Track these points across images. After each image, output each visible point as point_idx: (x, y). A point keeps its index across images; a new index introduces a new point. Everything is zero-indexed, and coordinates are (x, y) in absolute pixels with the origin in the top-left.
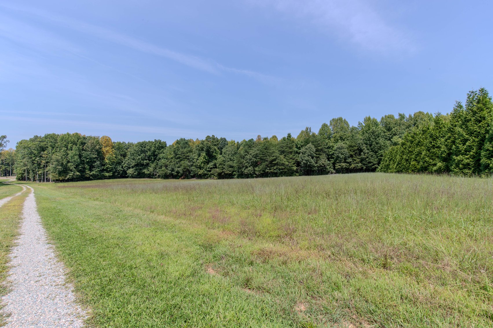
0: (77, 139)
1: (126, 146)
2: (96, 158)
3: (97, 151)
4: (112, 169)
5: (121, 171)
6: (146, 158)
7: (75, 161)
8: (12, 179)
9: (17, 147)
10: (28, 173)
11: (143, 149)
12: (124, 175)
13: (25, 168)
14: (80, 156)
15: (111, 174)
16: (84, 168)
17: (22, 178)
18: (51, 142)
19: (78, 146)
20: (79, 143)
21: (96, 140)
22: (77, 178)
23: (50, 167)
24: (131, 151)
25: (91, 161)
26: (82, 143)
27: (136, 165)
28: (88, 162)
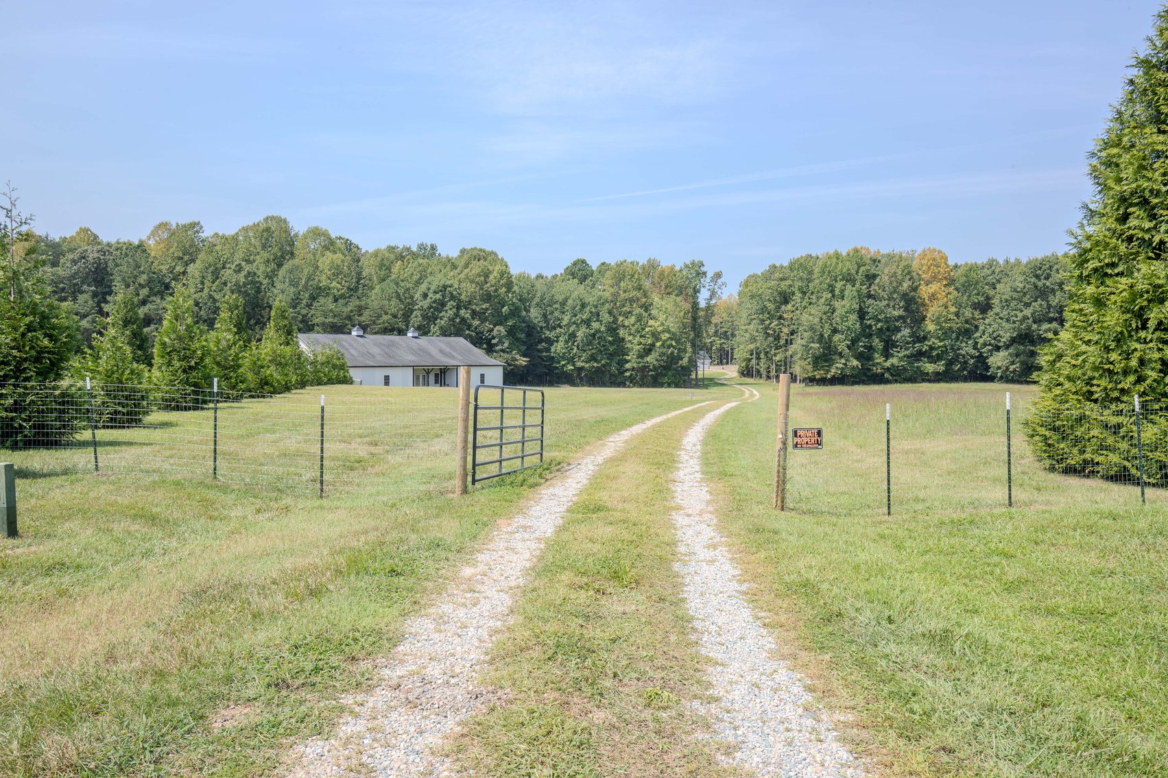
0: (856, 267)
1: (993, 272)
2: (900, 317)
3: (904, 296)
4: (946, 352)
5: (972, 357)
6: (1051, 315)
7: (849, 328)
8: (731, 372)
9: (740, 294)
10: (758, 358)
11: (1040, 284)
12: (980, 373)
13: (752, 346)
14: (862, 314)
15: (940, 367)
16: (870, 348)
17: (747, 372)
18: (801, 278)
19: (858, 285)
20: (859, 278)
21: (903, 264)
22: (852, 376)
23: (797, 346)
24: (1003, 294)
25: (888, 329)
26: (867, 276)
27: (1013, 341)
28: (881, 329)
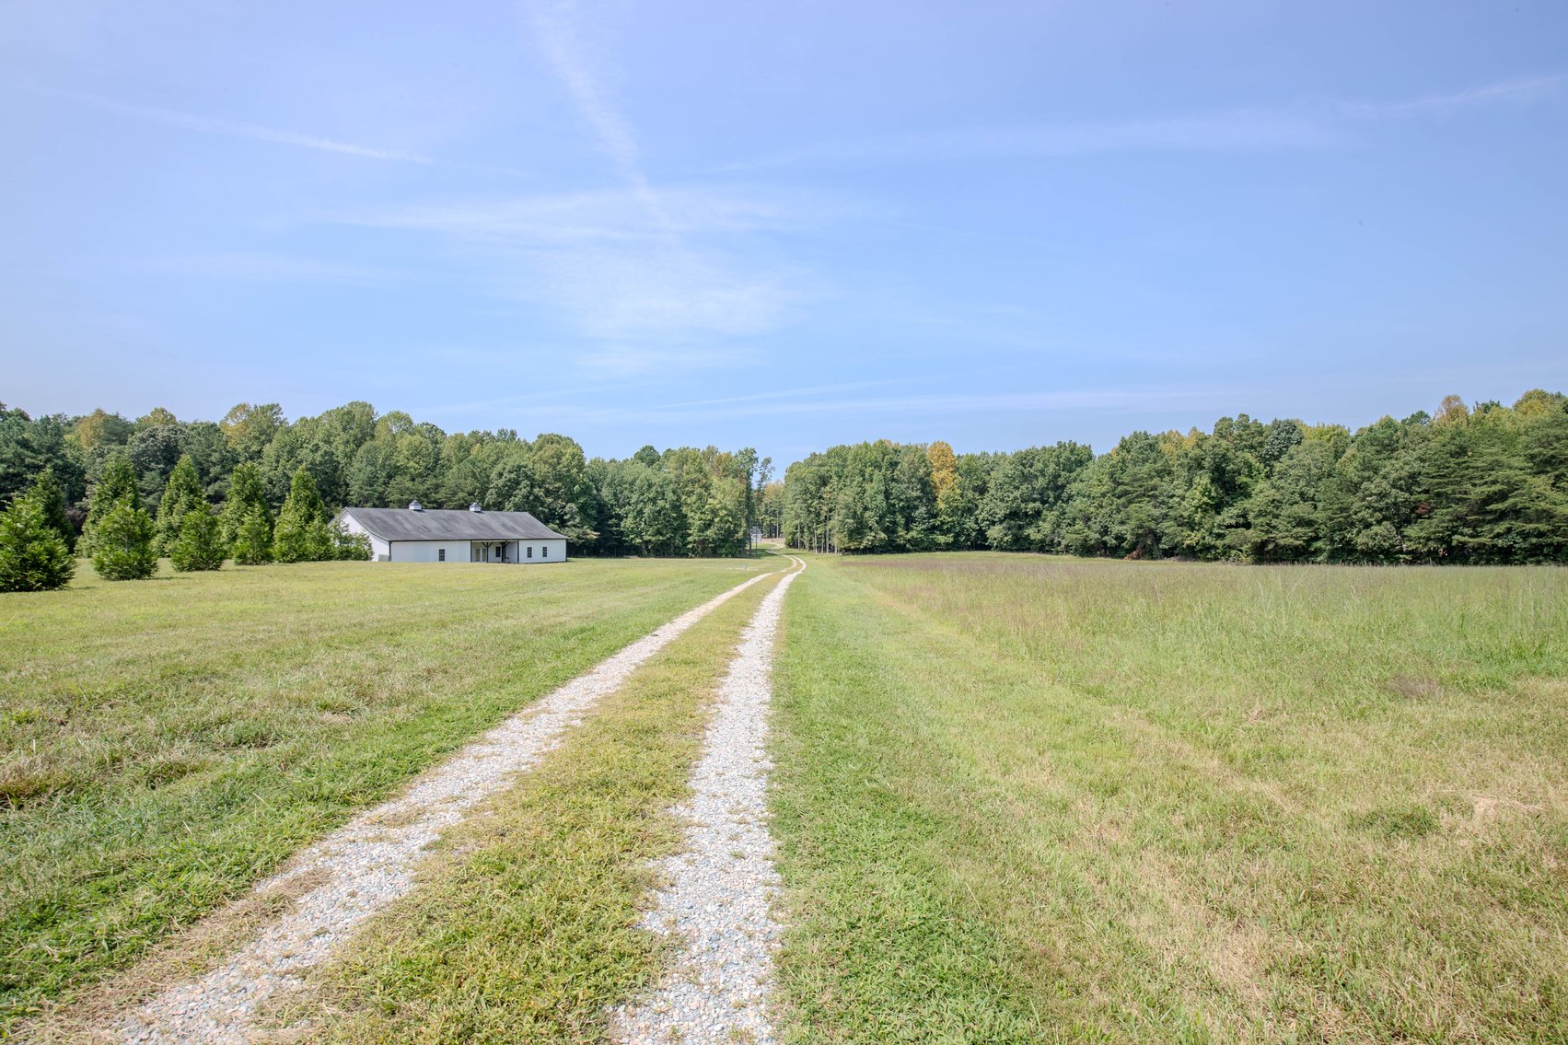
0: (882, 455)
1: (987, 463)
2: (918, 497)
3: (921, 480)
4: (954, 526)
5: (974, 530)
6: (1035, 496)
7: (877, 506)
8: (779, 544)
9: (786, 478)
10: (802, 532)
11: (1026, 471)
12: (979, 543)
13: (797, 522)
14: (887, 494)
15: (949, 538)
16: (894, 523)
17: (793, 544)
18: (837, 465)
19: (883, 470)
20: (884, 464)
21: (919, 453)
22: (880, 546)
23: (835, 522)
24: (998, 479)
25: (908, 507)
26: (891, 463)
27: (1006, 517)
28: (903, 508)
